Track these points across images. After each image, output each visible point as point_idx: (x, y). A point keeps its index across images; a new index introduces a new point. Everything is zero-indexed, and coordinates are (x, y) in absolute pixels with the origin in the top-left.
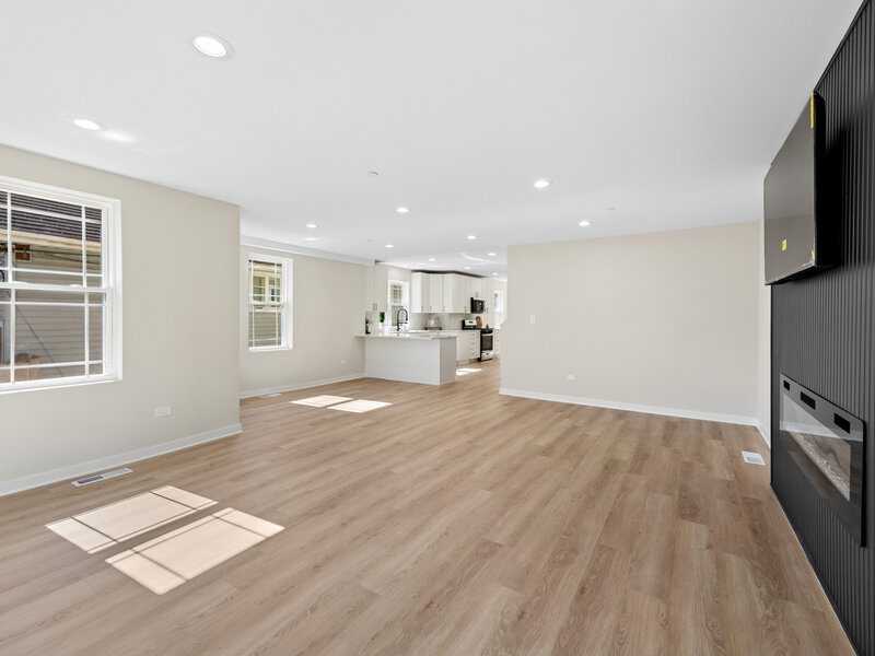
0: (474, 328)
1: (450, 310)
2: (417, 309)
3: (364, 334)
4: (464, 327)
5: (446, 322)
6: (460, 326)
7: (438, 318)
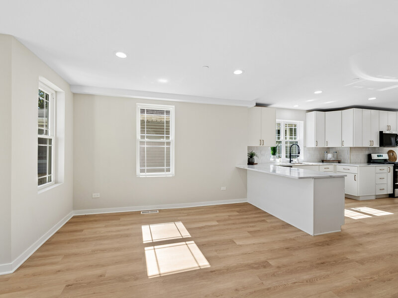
0: (385, 162)
1: (349, 143)
2: (312, 144)
3: (246, 166)
4: (370, 160)
5: (346, 156)
6: (366, 160)
7: (336, 151)
